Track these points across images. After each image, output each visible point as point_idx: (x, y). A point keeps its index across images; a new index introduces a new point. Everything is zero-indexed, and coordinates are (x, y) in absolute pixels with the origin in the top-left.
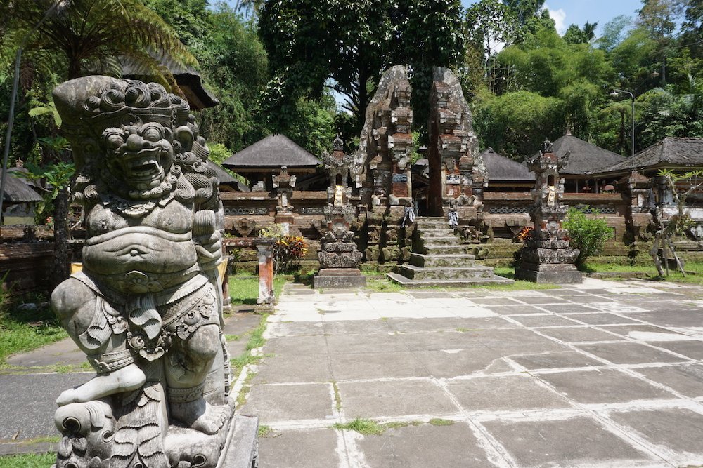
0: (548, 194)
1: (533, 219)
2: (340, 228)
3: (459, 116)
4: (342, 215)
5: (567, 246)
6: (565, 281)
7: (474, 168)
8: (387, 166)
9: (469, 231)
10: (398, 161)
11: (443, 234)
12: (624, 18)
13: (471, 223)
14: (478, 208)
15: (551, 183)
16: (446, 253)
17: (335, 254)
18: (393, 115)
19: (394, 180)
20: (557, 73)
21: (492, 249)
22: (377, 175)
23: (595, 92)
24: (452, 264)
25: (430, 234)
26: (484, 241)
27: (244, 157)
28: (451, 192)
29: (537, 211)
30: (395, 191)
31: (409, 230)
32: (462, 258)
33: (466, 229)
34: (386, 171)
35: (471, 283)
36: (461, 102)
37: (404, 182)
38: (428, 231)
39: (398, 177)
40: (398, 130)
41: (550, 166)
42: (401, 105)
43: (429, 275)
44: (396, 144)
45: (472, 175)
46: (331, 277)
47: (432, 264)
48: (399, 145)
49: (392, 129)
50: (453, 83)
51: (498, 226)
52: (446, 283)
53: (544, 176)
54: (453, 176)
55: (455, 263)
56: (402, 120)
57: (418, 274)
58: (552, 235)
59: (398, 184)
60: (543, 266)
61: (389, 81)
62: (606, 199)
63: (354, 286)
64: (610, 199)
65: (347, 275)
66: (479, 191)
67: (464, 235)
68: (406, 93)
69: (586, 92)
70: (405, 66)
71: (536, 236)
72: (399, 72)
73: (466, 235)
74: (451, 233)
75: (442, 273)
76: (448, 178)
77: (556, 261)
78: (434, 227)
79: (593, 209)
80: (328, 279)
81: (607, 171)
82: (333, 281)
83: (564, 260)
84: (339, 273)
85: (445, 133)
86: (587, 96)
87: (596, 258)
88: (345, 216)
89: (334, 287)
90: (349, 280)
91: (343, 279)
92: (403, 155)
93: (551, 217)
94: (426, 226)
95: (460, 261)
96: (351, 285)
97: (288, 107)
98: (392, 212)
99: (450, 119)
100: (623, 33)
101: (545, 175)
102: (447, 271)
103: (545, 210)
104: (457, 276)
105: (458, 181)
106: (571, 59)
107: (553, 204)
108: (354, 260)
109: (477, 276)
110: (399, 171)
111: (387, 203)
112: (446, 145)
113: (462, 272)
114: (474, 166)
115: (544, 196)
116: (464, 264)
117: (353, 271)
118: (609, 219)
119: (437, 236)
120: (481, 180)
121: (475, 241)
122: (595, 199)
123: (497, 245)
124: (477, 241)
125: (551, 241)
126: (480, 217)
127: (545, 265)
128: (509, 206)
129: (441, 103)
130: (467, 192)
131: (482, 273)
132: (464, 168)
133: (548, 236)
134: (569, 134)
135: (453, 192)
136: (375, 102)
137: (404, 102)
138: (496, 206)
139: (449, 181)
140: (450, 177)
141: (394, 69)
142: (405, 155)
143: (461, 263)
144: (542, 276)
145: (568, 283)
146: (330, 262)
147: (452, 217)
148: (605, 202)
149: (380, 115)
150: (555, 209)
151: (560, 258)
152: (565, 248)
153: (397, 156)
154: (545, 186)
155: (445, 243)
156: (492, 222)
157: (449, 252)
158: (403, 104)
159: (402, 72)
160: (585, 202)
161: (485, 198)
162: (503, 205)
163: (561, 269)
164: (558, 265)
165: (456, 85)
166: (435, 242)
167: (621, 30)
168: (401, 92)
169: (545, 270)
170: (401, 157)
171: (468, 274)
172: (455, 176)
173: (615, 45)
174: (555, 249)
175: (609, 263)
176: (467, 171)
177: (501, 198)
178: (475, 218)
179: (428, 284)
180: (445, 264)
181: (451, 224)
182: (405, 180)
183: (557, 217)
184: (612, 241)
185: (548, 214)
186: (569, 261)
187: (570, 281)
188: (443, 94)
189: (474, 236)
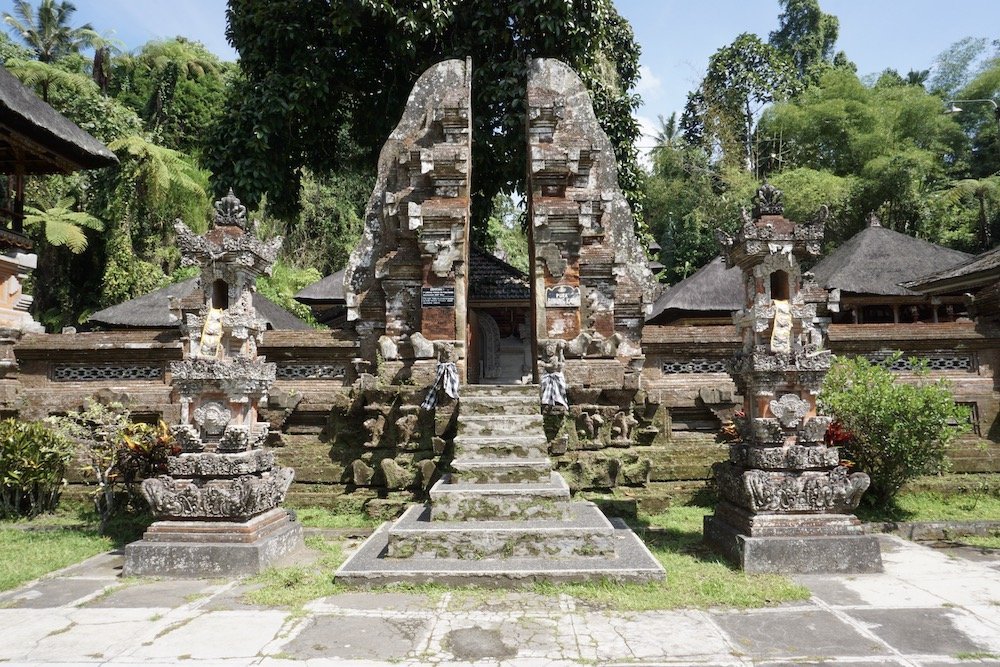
0: (771, 323)
1: (742, 390)
2: (212, 416)
3: (575, 155)
4: (217, 383)
5: (834, 462)
6: (831, 568)
7: (615, 270)
8: (412, 270)
9: (598, 418)
10: (434, 257)
11: (513, 428)
12: (972, 42)
13: (605, 397)
14: (633, 361)
15: (779, 290)
16: (503, 480)
17: (190, 484)
18: (422, 157)
19: (425, 300)
20: (858, 138)
21: (668, 460)
22: (394, 290)
23: (929, 163)
24: (507, 513)
25: (481, 428)
26: (646, 439)
27: (332, 286)
28: (559, 327)
29: (745, 368)
30: (427, 326)
31: (442, 415)
32: (535, 497)
33: (592, 412)
34: (411, 283)
35: (534, 578)
36: (591, 130)
37: (448, 306)
38: (477, 422)
39: (434, 293)
40: (438, 192)
41: (773, 247)
42: (450, 139)
43: (428, 547)
44: (426, 220)
45: (613, 288)
46: (168, 545)
47: (452, 511)
48: (434, 221)
49: (427, 189)
50: (573, 91)
51: (681, 403)
52: (461, 576)
53: (758, 274)
54: (562, 290)
55: (514, 509)
56: (447, 169)
57: (399, 544)
58: (789, 431)
59: (435, 311)
60: (761, 521)
61: (429, 92)
62: (947, 336)
63: (225, 571)
64: (957, 336)
65: (213, 540)
66: (630, 323)
67: (586, 427)
68: (457, 110)
69: (911, 164)
70: (465, 60)
71: (748, 433)
72: (451, 73)
73: (592, 428)
74: (534, 424)
75: (465, 539)
76: (551, 295)
77: (799, 507)
78: (501, 410)
79: (913, 360)
80: (159, 552)
81: (949, 276)
82: (171, 557)
83: (827, 503)
84: (196, 536)
85: (545, 194)
86: (913, 172)
87: (930, 481)
88: (225, 386)
89: (173, 573)
90: (213, 555)
91: (200, 553)
92: (445, 243)
93: (782, 383)
94: (480, 409)
95: (529, 505)
96: (218, 569)
97: (247, 162)
98: (416, 374)
99: (555, 163)
100: (973, 67)
101: (762, 272)
102: (480, 536)
103: (763, 365)
104: (506, 551)
105: (576, 301)
106: (883, 116)
107: (786, 348)
108: (236, 499)
109: (566, 551)
110: (435, 280)
111: (408, 353)
112: (542, 219)
113: (524, 538)
114: (616, 265)
115: (761, 328)
116: (539, 513)
117: (232, 531)
118: (959, 385)
119: (499, 434)
120: (637, 299)
121: (619, 440)
122: (919, 337)
123: (680, 448)
124: (625, 440)
125: (785, 449)
126: (629, 385)
127: (770, 517)
128: (708, 356)
129: (539, 130)
130: (603, 325)
131: (581, 542)
132: (593, 273)
133: (777, 435)
134: (875, 223)
135: (563, 326)
136: (400, 137)
137: (456, 131)
138: (679, 356)
139: (552, 302)
140: (556, 291)
141: (442, 68)
142: (448, 243)
143: (530, 511)
144: (758, 551)
145: (839, 571)
146: (177, 504)
147: (549, 386)
148: (948, 344)
149: (402, 161)
150: (793, 362)
151: (811, 496)
152: (828, 468)
153: (430, 245)
154: (762, 300)
155: (509, 452)
156: (668, 395)
157: (511, 476)
158: (453, 135)
159: (459, 72)
160: (893, 344)
161: (645, 340)
162: (693, 355)
163: (816, 529)
164: (807, 517)
165: (578, 95)
166: (485, 450)
167: (969, 62)
168: (447, 109)
169: (769, 533)
170: (441, 248)
171: (539, 546)
172: (568, 290)
173: (959, 88)
174: (797, 472)
175: (965, 491)
176: (602, 277)
177: (685, 339)
178: (619, 386)
179: (408, 578)
180: (488, 513)
181: (546, 401)
182: (450, 300)
183: (798, 382)
184: (970, 438)
185: (774, 375)
186: (842, 506)
187: (843, 567)
188: (542, 110)
189: (618, 429)
